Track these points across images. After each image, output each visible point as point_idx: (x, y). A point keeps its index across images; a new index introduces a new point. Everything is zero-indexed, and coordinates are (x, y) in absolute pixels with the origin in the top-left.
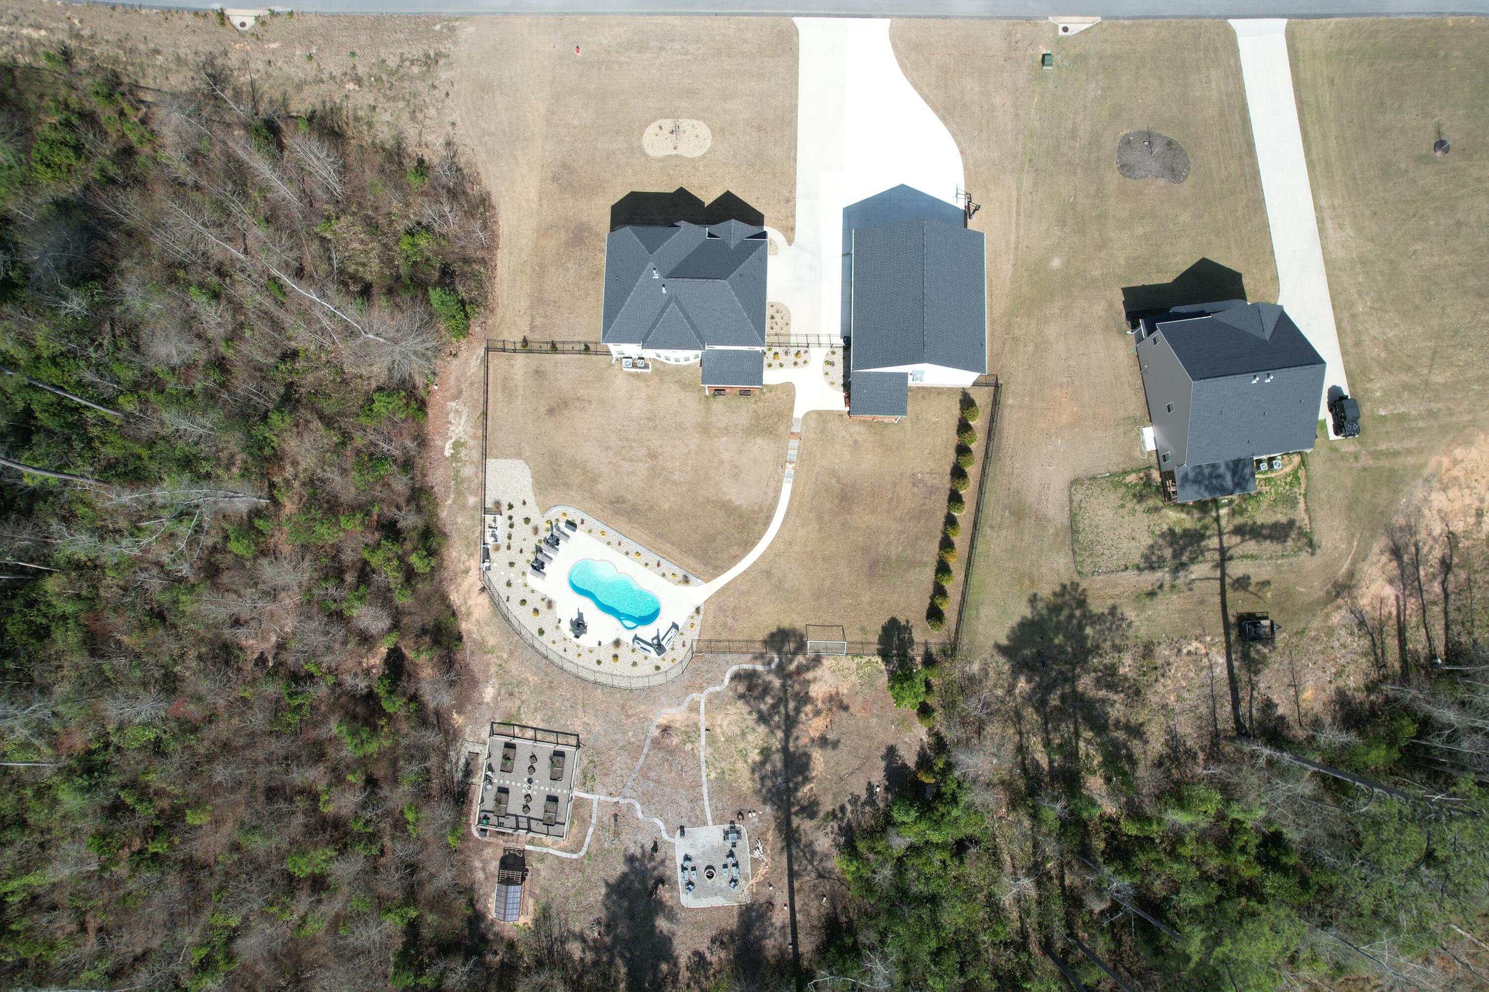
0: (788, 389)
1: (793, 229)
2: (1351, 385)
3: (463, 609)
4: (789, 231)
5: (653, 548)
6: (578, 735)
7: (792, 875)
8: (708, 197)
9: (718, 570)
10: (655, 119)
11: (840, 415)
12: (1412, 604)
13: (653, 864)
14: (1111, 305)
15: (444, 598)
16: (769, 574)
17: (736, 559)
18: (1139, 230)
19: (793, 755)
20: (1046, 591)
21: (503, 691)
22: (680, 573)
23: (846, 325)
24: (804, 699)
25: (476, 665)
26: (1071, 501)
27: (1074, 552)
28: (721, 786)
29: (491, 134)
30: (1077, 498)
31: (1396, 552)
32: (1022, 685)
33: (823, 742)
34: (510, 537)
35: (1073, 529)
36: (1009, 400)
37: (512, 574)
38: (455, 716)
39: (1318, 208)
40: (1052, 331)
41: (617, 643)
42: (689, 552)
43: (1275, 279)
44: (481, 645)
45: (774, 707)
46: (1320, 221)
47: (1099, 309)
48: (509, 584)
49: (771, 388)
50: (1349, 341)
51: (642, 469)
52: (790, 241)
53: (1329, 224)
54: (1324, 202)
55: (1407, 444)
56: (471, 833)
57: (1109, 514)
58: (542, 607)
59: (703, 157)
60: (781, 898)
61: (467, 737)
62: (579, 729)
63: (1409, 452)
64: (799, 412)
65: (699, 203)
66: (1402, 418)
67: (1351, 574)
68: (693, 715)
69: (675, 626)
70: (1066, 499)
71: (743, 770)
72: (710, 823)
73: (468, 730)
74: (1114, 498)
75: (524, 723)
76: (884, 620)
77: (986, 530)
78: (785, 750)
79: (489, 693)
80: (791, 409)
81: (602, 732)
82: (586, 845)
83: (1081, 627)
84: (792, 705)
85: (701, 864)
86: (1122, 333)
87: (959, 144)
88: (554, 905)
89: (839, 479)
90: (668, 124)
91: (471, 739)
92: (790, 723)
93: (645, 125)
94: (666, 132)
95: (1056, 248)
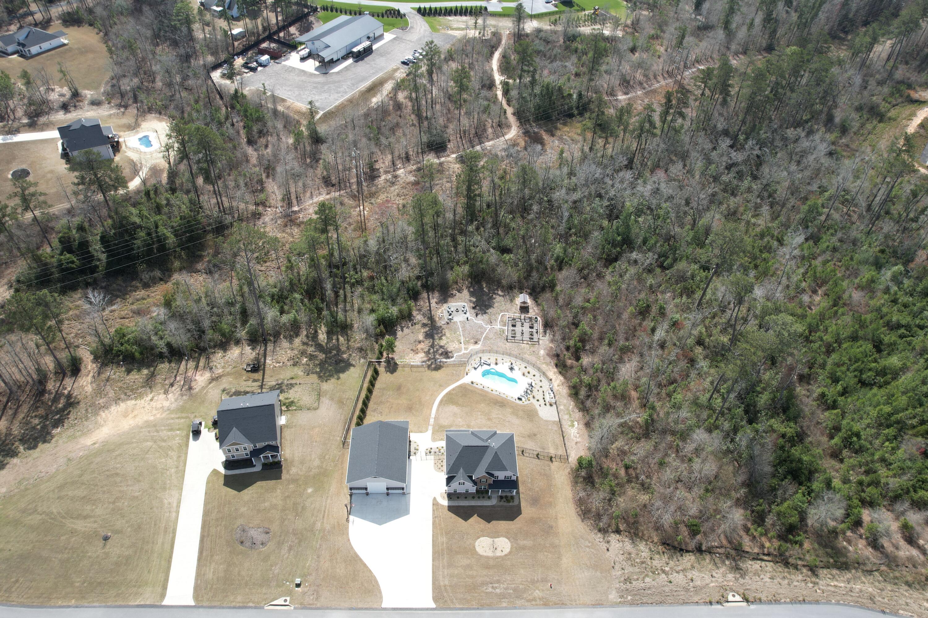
0: (434, 440)
2: (188, 440)
4: (435, 504)
5: (487, 392)
6: (508, 342)
7: (430, 310)
8: (475, 519)
9: (460, 386)
10: (506, 555)
12: (190, 374)
14: (288, 472)
16: (440, 386)
17: (453, 389)
18: (267, 504)
20: (333, 381)
21: (537, 353)
22: (475, 385)
23: (410, 464)
24: (427, 353)
25: (549, 359)
26: (319, 404)
27: (320, 390)
28: (455, 330)
29: (588, 547)
30: (316, 404)
31: (190, 388)
32: (345, 357)
33: (420, 342)
34: (544, 395)
35: (319, 396)
36: (339, 439)
37: (540, 384)
38: (553, 346)
40: (317, 463)
41: (496, 364)
42: (472, 392)
43: (207, 483)
44: (547, 364)
45: (438, 350)
47: (293, 470)
48: (541, 381)
49: (442, 439)
51: (494, 415)
52: (435, 499)
55: (172, 421)
56: (541, 317)
57: (304, 398)
58: (526, 374)
59: (479, 538)
60: (433, 305)
61: (548, 341)
62: (507, 344)
63: (172, 419)
64: (430, 432)
65: (480, 516)
66: (171, 430)
67: (210, 383)
68: (466, 347)
69: (475, 369)
70: (321, 405)
71: (448, 334)
72: (458, 322)
73: (548, 343)
74: (302, 403)
75: (528, 345)
76: (395, 374)
78: (434, 339)
79: (542, 352)
80: (433, 433)
81: (499, 343)
82: (500, 316)
83: (321, 371)
84: (432, 351)
85: (461, 312)
86: (286, 460)
88: (509, 302)
90: (498, 553)
91: (546, 340)
92: (432, 346)
93: (510, 553)
94: (499, 549)
95: (310, 496)
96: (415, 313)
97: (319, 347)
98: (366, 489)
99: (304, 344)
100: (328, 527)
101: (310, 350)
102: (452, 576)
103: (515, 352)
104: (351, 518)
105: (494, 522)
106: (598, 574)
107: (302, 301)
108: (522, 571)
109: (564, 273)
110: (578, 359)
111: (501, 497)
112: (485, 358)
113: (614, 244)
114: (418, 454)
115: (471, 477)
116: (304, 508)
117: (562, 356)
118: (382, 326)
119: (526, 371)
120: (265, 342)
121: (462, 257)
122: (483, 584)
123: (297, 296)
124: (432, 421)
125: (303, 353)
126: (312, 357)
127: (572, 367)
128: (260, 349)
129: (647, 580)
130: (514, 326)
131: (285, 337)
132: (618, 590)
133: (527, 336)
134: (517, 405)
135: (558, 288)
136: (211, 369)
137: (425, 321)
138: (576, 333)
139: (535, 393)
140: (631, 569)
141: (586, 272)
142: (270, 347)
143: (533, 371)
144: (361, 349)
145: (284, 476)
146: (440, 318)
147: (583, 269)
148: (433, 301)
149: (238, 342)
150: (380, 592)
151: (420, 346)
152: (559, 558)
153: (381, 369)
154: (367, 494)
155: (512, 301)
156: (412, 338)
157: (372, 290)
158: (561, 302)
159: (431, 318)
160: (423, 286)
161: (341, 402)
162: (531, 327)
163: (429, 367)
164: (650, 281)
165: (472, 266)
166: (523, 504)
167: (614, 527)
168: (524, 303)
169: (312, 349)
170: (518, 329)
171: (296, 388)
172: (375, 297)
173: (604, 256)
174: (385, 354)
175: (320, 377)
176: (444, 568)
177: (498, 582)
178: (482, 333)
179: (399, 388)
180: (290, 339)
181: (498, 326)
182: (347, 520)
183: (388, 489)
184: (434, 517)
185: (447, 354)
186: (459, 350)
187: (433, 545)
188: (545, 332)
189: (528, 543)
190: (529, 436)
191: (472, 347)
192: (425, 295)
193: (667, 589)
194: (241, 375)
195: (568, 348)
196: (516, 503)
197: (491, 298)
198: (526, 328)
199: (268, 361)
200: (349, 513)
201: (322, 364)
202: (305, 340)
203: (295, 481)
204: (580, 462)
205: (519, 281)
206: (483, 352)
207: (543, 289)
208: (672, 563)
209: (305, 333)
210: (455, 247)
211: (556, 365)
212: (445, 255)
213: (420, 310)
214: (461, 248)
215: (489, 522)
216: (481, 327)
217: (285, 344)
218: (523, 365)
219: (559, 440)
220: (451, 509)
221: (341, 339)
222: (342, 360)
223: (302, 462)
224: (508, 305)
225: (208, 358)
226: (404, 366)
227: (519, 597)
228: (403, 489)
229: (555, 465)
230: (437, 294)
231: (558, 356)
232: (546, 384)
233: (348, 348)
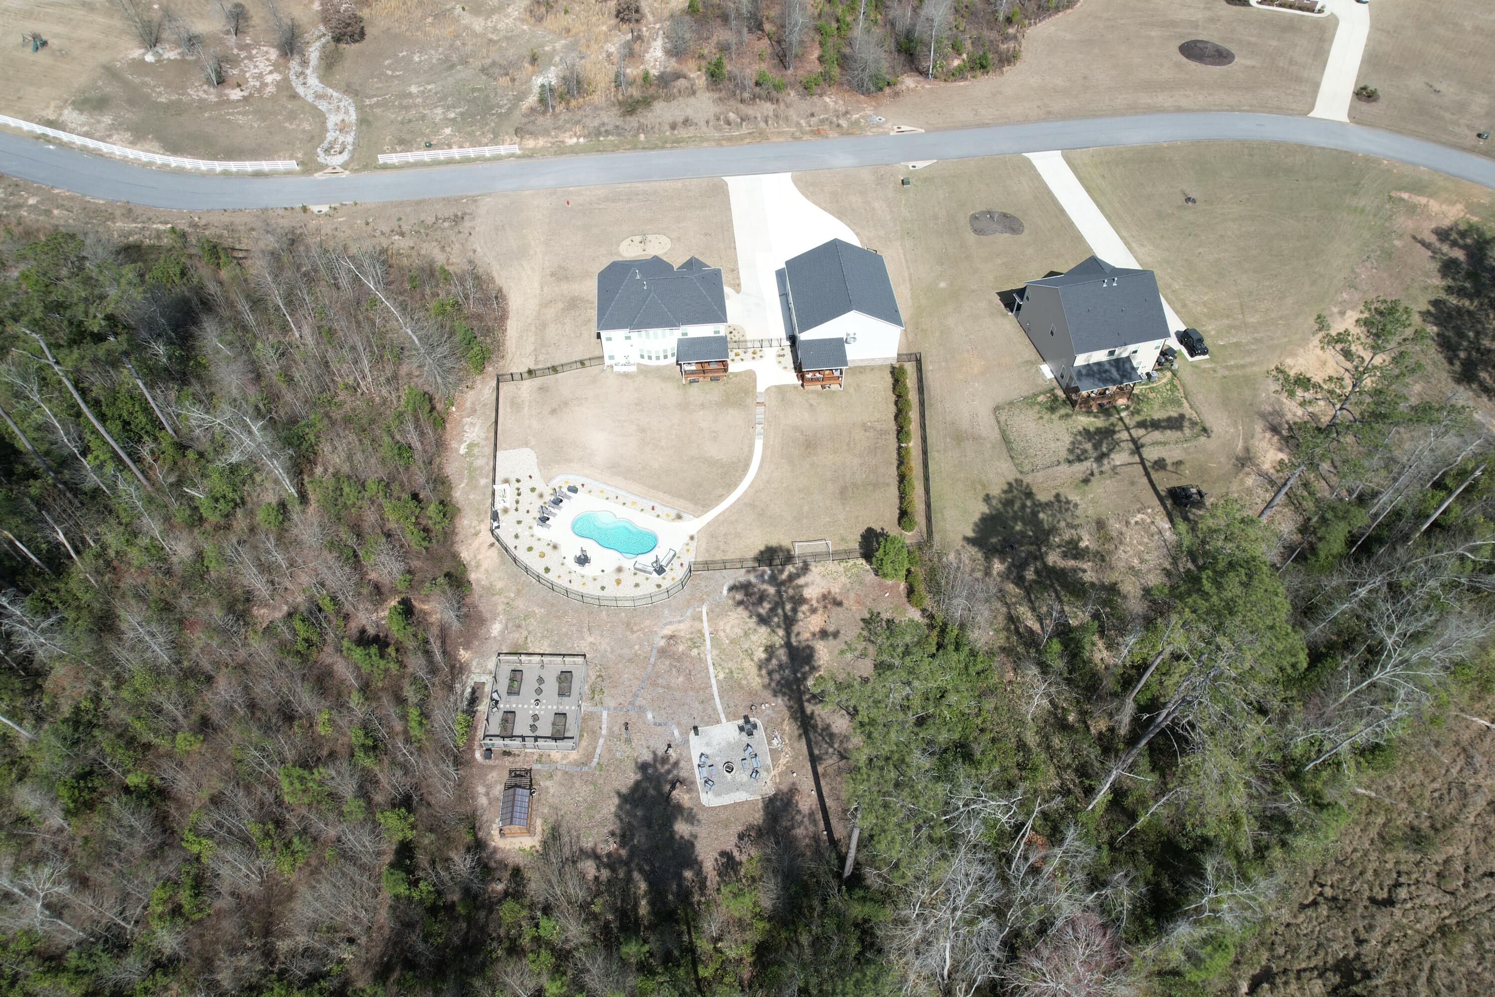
0: (750, 374)
1: (739, 285)
2: (1191, 328)
3: (473, 563)
4: (737, 287)
5: (647, 497)
6: (584, 655)
7: (814, 760)
9: (706, 506)
10: (627, 237)
11: (795, 387)
13: (667, 767)
15: (455, 556)
17: (721, 498)
18: (999, 261)
19: (797, 648)
20: (996, 491)
21: (510, 625)
22: (673, 513)
23: (789, 333)
24: (798, 601)
25: (483, 607)
26: (998, 422)
27: (1012, 458)
28: (731, 685)
29: (503, 254)
30: (1002, 419)
32: (998, 566)
33: (824, 634)
34: (517, 502)
35: (1006, 439)
36: (928, 367)
37: (519, 529)
38: (462, 652)
39: (1122, 238)
40: (950, 322)
41: (619, 570)
42: (680, 496)
44: (490, 590)
45: (773, 610)
46: (1127, 244)
47: (983, 305)
48: (517, 536)
49: (736, 375)
50: (1178, 305)
52: (739, 292)
53: (1134, 245)
55: (1248, 360)
56: (475, 759)
57: (1032, 425)
58: (548, 550)
59: (666, 254)
60: (807, 783)
61: (473, 668)
62: (584, 650)
63: (1252, 364)
64: (761, 388)
66: (1237, 345)
67: (1247, 450)
68: (697, 624)
69: (672, 552)
70: (994, 422)
71: (750, 667)
72: (724, 720)
73: (474, 663)
74: (1032, 413)
75: (530, 651)
76: (862, 529)
77: (933, 455)
78: (788, 645)
79: (496, 629)
80: (755, 387)
81: (609, 649)
82: (597, 756)
83: (1035, 514)
84: (788, 607)
85: (719, 762)
86: (1003, 315)
87: (854, 230)
88: (564, 824)
89: (802, 433)
90: (638, 239)
91: (478, 671)
92: (789, 622)
93: (620, 240)
114: (777, 347)
119: (548, 558)
145: (995, 297)
159: (804, 724)
163: (789, 558)
203: (977, 292)
219: (506, 416)
226: (845, 555)
229: (524, 367)
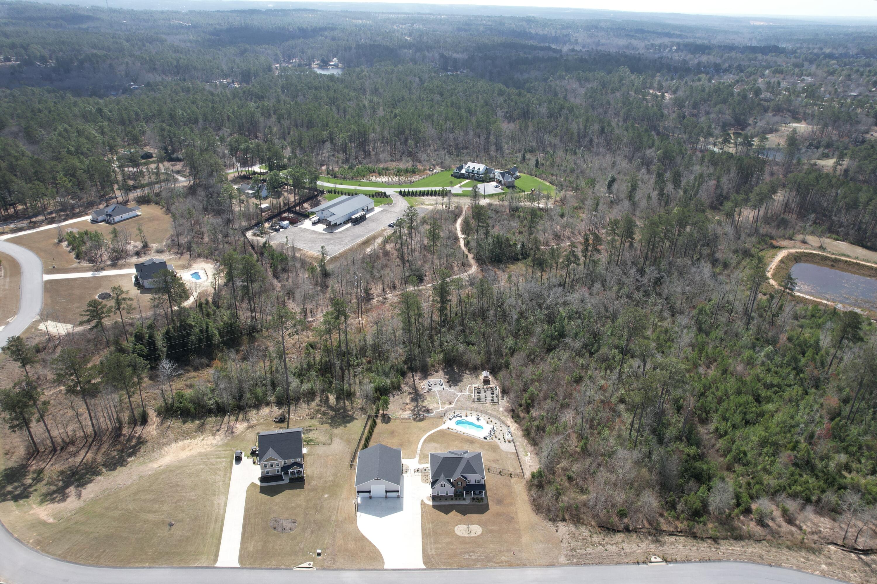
2: (232, 463)
3: (513, 423)
4: (423, 504)
8: (453, 513)
9: (440, 430)
12: (232, 424)
13: (450, 384)
14: (309, 484)
16: (424, 431)
17: (434, 433)
19: (415, 401)
20: (341, 428)
22: (450, 430)
23: (403, 478)
24: (413, 410)
27: (332, 433)
28: (434, 396)
29: (542, 530)
30: (330, 442)
31: (233, 432)
32: (350, 413)
33: (407, 404)
34: (504, 436)
35: (331, 437)
36: (347, 463)
37: (501, 429)
38: (510, 405)
39: (225, 510)
40: (331, 478)
41: (467, 417)
42: (449, 434)
43: (247, 491)
47: (313, 483)
48: (501, 427)
49: (427, 462)
51: (466, 448)
54: (222, 511)
56: (499, 387)
57: (320, 438)
61: (505, 402)
62: (474, 404)
63: (219, 451)
64: (417, 459)
65: (457, 511)
66: (218, 458)
67: (247, 429)
68: (443, 406)
69: (451, 420)
70: (333, 442)
71: (429, 399)
72: (436, 391)
74: (318, 441)
75: (490, 404)
76: (390, 423)
78: (418, 402)
79: (502, 409)
81: (467, 403)
82: (468, 387)
83: (332, 422)
84: (416, 409)
85: (438, 385)
86: (307, 476)
90: (473, 535)
92: (416, 406)
93: (482, 534)
94: (473, 532)
95: (326, 499)
96: (402, 386)
97: (330, 407)
98: (370, 492)
99: (318, 405)
100: (340, 519)
101: (323, 409)
102: (437, 549)
103: (481, 408)
104: (358, 513)
105: (468, 515)
106: (550, 545)
107: (317, 376)
108: (491, 545)
109: (516, 356)
110: (528, 412)
111: (473, 499)
112: (457, 412)
113: (553, 338)
114: (409, 473)
115: (449, 481)
116: (322, 507)
117: (516, 411)
118: (378, 393)
119: (489, 421)
120: (289, 404)
121: (439, 349)
122: (461, 553)
123: (313, 373)
124: (418, 452)
125: (318, 411)
126: (324, 414)
127: (524, 418)
128: (285, 409)
129: (588, 549)
130: (479, 393)
131: (304, 401)
132: (566, 556)
133: (489, 399)
134: (483, 442)
135: (511, 367)
136: (248, 420)
137: (411, 391)
138: (526, 395)
139: (497, 434)
140: (576, 543)
141: (532, 357)
142: (292, 407)
143: (494, 421)
144: (362, 409)
145: (306, 486)
146: (422, 389)
147: (530, 355)
148: (417, 379)
149: (268, 404)
150: (382, 559)
151: (407, 407)
152: (520, 537)
153: (379, 421)
154: (370, 497)
155: (476, 377)
156: (401, 401)
157: (370, 370)
158: (514, 375)
159: (415, 389)
160: (408, 368)
161: (348, 442)
162: (492, 393)
163: (414, 419)
164: (581, 361)
165: (446, 354)
166: (490, 504)
167: (561, 516)
168: (486, 377)
169: (325, 408)
170: (483, 394)
171: (314, 432)
172: (372, 375)
173: (546, 346)
174: (381, 412)
175: (331, 426)
176: (431, 543)
177: (473, 552)
178: (455, 398)
179: (392, 433)
180: (308, 402)
181: (467, 393)
182: (356, 515)
183: (387, 492)
184: (422, 512)
185: (428, 411)
186: (438, 408)
187: (423, 530)
188: (503, 397)
189: (495, 528)
190: (493, 461)
191: (447, 406)
192: (410, 374)
193: (604, 555)
194: (271, 425)
195: (521, 405)
196: (485, 502)
197: (461, 376)
198: (489, 394)
199: (292, 416)
200: (357, 511)
201: (332, 418)
202: (319, 403)
203: (314, 489)
204: (533, 475)
205: (482, 364)
206: (456, 409)
207: (500, 369)
208: (607, 539)
209: (319, 399)
210: (432, 343)
211: (513, 417)
212: (425, 347)
213: (406, 384)
214: (436, 343)
215: (464, 514)
216: (453, 394)
217: (304, 406)
218: (487, 417)
219: (516, 464)
220: (434, 506)
221: (347, 403)
222: (349, 416)
223: (320, 477)
224: (474, 380)
225: (245, 414)
226: (396, 419)
227: (489, 561)
228: (398, 491)
229: (514, 480)
230: (419, 374)
231: (513, 411)
232: (505, 429)
233: (352, 408)
